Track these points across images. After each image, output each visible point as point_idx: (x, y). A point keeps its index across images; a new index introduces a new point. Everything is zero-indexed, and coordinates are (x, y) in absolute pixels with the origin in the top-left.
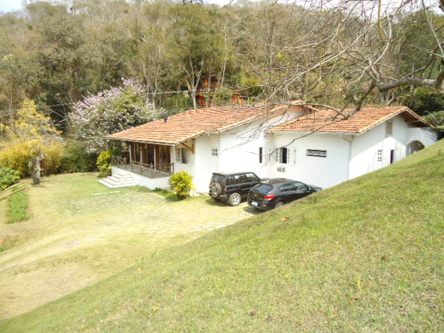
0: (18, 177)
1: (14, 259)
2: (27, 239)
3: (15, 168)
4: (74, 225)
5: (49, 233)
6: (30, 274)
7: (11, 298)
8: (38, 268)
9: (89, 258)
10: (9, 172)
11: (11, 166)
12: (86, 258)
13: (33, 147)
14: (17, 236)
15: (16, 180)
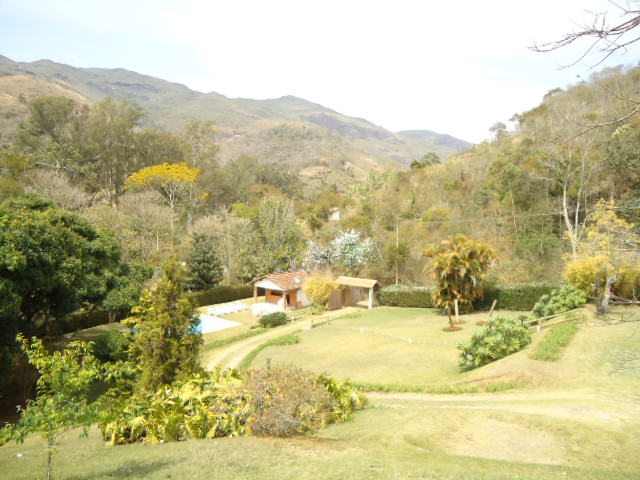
0: (584, 300)
1: (513, 402)
2: (540, 384)
3: (583, 287)
4: (601, 388)
5: (567, 387)
6: (502, 424)
7: (468, 439)
8: (513, 422)
9: (574, 437)
10: (573, 291)
11: (577, 285)
12: (570, 435)
13: (599, 265)
14: (531, 378)
15: (580, 303)
